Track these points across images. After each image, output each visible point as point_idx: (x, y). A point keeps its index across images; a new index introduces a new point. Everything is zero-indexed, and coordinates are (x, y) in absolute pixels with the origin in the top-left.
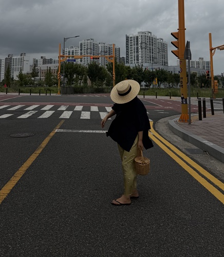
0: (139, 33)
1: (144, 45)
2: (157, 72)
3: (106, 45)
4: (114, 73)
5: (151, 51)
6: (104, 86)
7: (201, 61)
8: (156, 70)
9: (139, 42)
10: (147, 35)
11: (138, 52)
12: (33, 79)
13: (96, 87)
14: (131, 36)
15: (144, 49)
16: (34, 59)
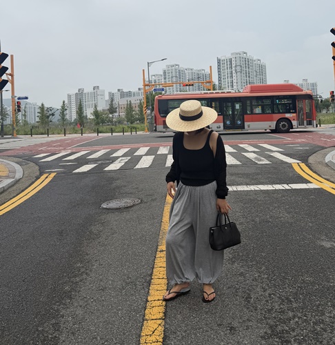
0: (232, 54)
1: (238, 68)
3: (193, 71)
5: (248, 75)
7: (304, 83)
11: (231, 77)
12: (111, 116)
14: (223, 58)
16: (110, 93)
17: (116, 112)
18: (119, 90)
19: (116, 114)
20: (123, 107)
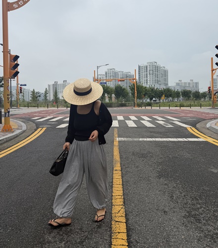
0: (148, 63)
1: (151, 72)
2: (165, 90)
3: (124, 73)
4: (136, 91)
7: (191, 82)
8: (164, 89)
9: (148, 70)
10: (153, 64)
11: (147, 77)
14: (142, 66)
15: (151, 75)
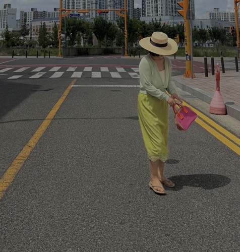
6: (115, 46)
11: (156, 1)
13: (105, 47)
16: (22, 12)
17: (28, 34)
18: (32, 9)
19: (28, 37)
20: (35, 28)
